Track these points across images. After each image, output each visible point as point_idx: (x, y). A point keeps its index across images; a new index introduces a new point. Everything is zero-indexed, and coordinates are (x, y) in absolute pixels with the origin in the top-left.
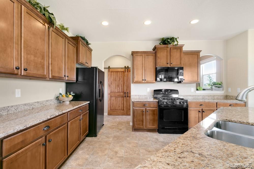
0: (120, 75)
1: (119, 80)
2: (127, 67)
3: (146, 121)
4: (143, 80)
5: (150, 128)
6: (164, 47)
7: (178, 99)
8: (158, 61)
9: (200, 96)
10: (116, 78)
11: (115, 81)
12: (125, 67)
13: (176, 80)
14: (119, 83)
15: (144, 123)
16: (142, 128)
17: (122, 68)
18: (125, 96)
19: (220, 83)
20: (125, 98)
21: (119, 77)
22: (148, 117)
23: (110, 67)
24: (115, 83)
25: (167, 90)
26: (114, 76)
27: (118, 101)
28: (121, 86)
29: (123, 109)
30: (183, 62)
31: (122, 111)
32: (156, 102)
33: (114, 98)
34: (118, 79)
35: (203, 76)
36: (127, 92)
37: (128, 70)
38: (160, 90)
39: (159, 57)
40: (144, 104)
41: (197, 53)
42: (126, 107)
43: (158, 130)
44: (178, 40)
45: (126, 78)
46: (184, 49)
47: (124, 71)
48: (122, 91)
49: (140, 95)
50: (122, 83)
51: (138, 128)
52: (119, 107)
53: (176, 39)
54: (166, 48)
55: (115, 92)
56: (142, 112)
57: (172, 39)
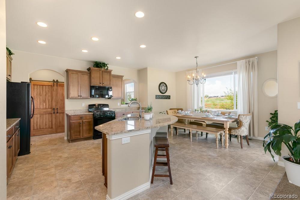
0: (47, 90)
1: (46, 95)
2: (56, 81)
3: (83, 131)
4: (79, 96)
5: (86, 137)
6: (97, 70)
7: (108, 111)
8: (93, 80)
9: (124, 108)
10: (41, 92)
11: (40, 95)
12: (54, 80)
13: (107, 96)
14: (46, 98)
15: (81, 134)
16: (79, 138)
17: (49, 82)
18: (54, 113)
19: (135, 99)
20: (53, 115)
21: (46, 91)
22: (85, 128)
23: (32, 80)
24: (40, 98)
25: (99, 105)
26: (38, 90)
27: (44, 118)
28: (49, 102)
29: (51, 127)
30: (111, 83)
31: (50, 130)
32: (92, 114)
33: (39, 116)
34: (44, 94)
35: (127, 93)
36: (56, 108)
37: (57, 84)
38: (94, 105)
39: (93, 77)
40: (81, 117)
41: (121, 77)
42: (55, 124)
43: (93, 137)
44: (108, 65)
45: (55, 92)
46: (113, 73)
47: (53, 85)
48: (50, 107)
49: (76, 110)
50: (50, 98)
51: (76, 139)
52: (46, 125)
53: (107, 65)
54: (99, 71)
55: (40, 109)
56: (79, 124)
57: (104, 65)
